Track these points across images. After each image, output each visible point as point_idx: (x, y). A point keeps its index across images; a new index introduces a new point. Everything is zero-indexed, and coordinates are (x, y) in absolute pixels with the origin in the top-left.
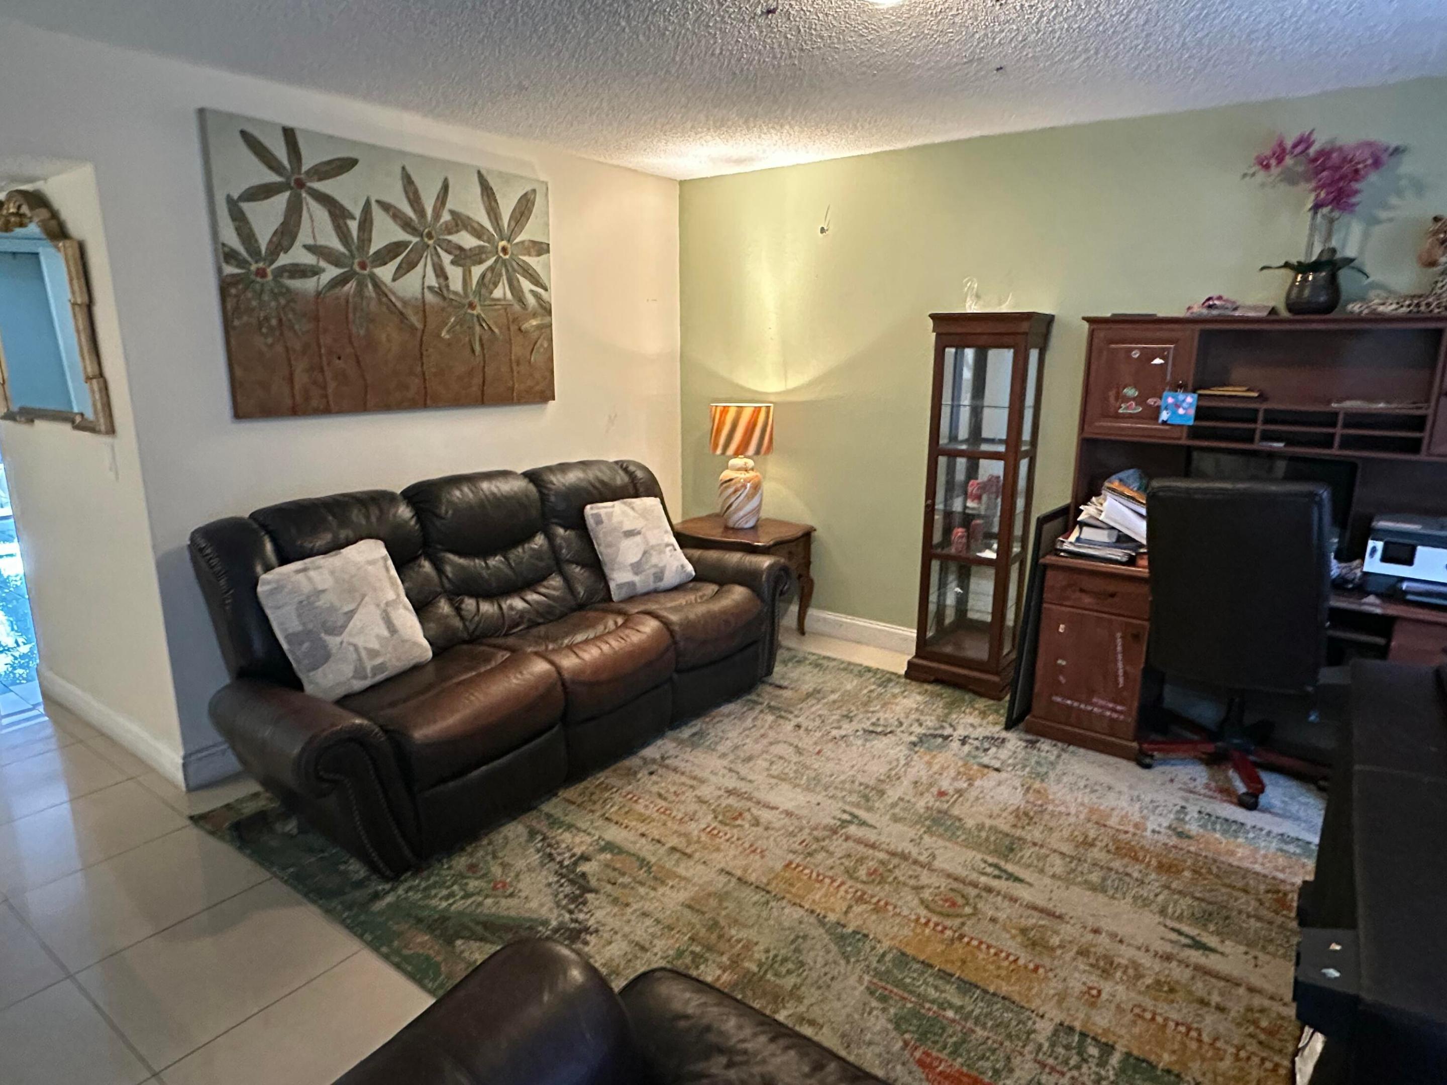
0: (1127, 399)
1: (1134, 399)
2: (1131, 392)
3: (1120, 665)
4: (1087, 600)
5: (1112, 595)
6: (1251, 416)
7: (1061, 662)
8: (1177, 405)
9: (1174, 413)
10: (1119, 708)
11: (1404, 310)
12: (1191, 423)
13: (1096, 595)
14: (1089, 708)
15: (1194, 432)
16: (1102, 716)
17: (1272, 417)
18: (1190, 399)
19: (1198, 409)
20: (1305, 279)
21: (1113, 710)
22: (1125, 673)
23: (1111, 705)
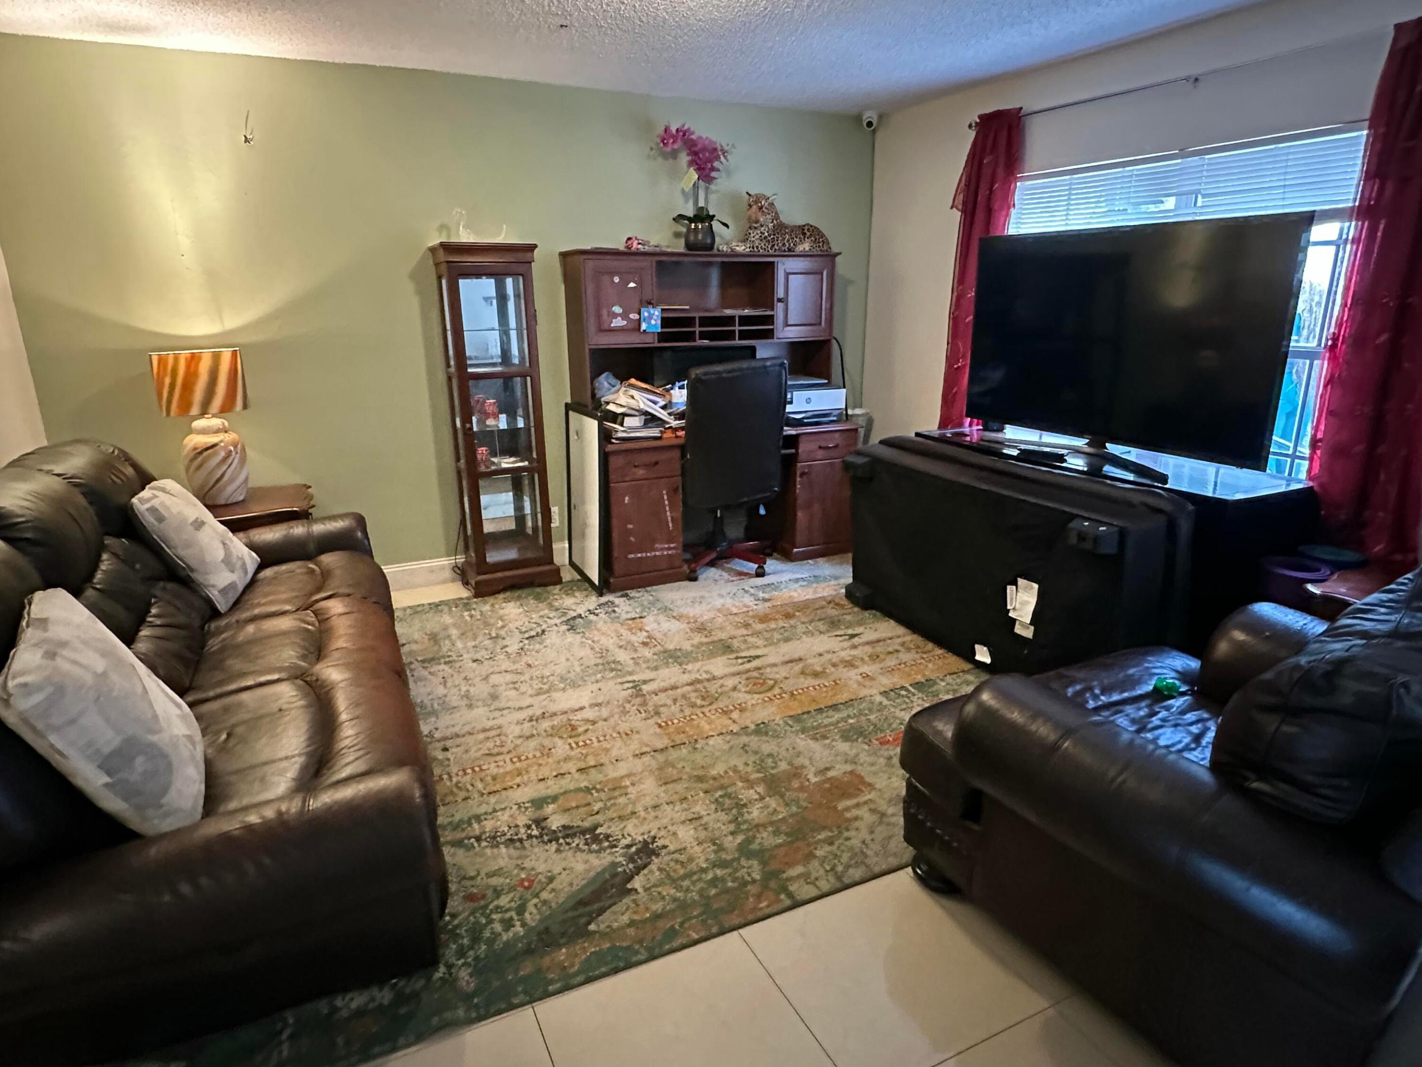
0: (615, 315)
1: (620, 315)
2: (617, 309)
3: (668, 513)
4: (641, 472)
5: (656, 463)
6: (690, 321)
7: (630, 526)
8: (651, 317)
9: (649, 323)
10: (672, 545)
11: (748, 250)
12: (659, 330)
13: (647, 466)
14: (653, 554)
15: (662, 337)
16: (663, 555)
17: (704, 321)
18: (657, 313)
19: (663, 319)
20: (696, 227)
21: (669, 549)
22: (672, 518)
23: (666, 546)
